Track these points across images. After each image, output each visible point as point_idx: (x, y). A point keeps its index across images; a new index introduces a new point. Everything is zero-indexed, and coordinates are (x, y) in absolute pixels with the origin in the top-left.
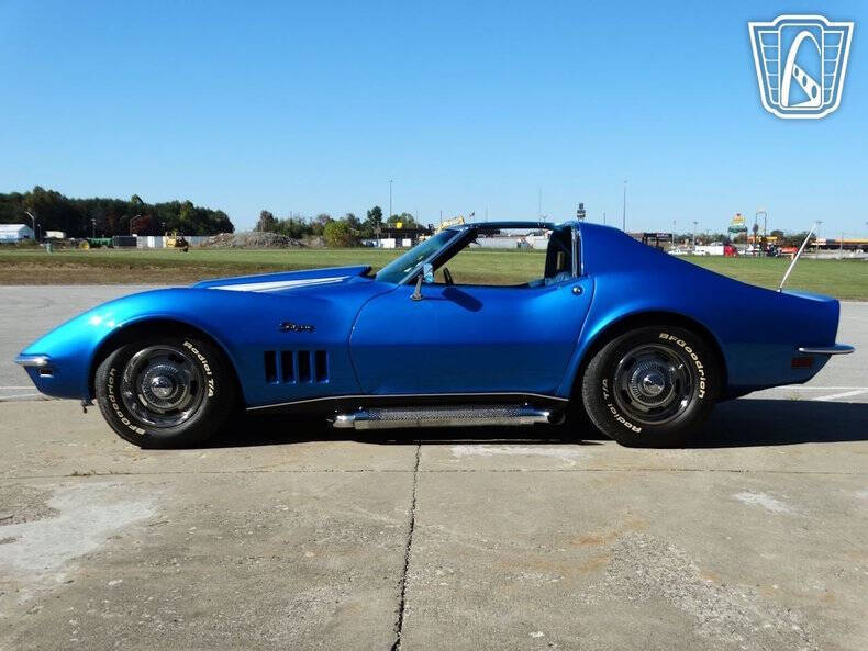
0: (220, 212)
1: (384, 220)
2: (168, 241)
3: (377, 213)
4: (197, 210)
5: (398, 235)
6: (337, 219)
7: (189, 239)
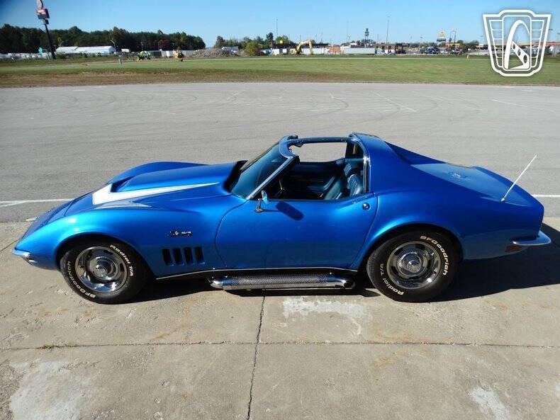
0: (198, 37)
1: (274, 39)
2: (175, 53)
3: (271, 36)
4: (188, 36)
5: (280, 47)
6: (252, 39)
7: (184, 52)
